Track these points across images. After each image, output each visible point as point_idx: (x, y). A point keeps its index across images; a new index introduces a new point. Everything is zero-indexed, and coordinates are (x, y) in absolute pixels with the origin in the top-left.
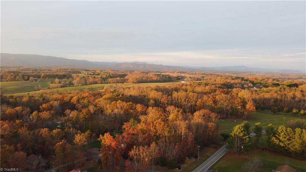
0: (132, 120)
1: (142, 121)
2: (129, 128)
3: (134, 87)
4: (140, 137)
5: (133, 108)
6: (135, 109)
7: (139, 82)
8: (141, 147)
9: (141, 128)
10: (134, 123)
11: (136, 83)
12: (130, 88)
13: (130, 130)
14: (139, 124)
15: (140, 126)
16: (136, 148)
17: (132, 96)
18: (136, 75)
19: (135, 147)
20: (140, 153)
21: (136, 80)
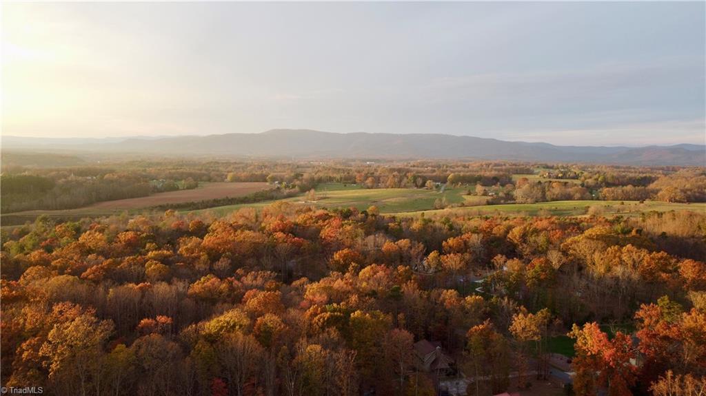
0: (664, 301)
1: (698, 307)
2: (654, 319)
3: (676, 213)
4: (689, 349)
5: (670, 268)
6: (676, 270)
7: (693, 199)
8: (689, 379)
9: (692, 324)
10: (669, 308)
11: (683, 202)
12: (664, 215)
13: (658, 326)
14: (685, 314)
15: (687, 321)
16: (673, 378)
17: (668, 234)
18: (684, 179)
19: (670, 373)
20: (684, 393)
21: (683, 194)
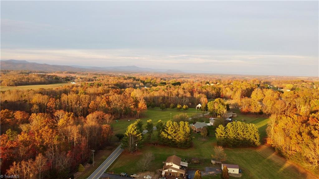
0: (9, 131)
1: (24, 131)
2: (5, 141)
3: (11, 91)
4: (22, 150)
5: (10, 116)
6: (13, 117)
7: (18, 84)
8: (23, 162)
9: (22, 139)
10: (12, 134)
11: (13, 86)
12: (5, 93)
13: (7, 143)
14: (19, 135)
15: (20, 138)
16: (16, 165)
17: (8, 101)
18: (13, 76)
19: (14, 163)
20: (22, 169)
21: (13, 82)
